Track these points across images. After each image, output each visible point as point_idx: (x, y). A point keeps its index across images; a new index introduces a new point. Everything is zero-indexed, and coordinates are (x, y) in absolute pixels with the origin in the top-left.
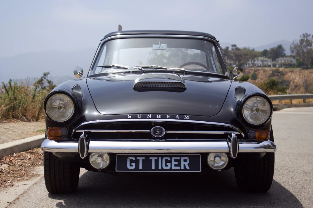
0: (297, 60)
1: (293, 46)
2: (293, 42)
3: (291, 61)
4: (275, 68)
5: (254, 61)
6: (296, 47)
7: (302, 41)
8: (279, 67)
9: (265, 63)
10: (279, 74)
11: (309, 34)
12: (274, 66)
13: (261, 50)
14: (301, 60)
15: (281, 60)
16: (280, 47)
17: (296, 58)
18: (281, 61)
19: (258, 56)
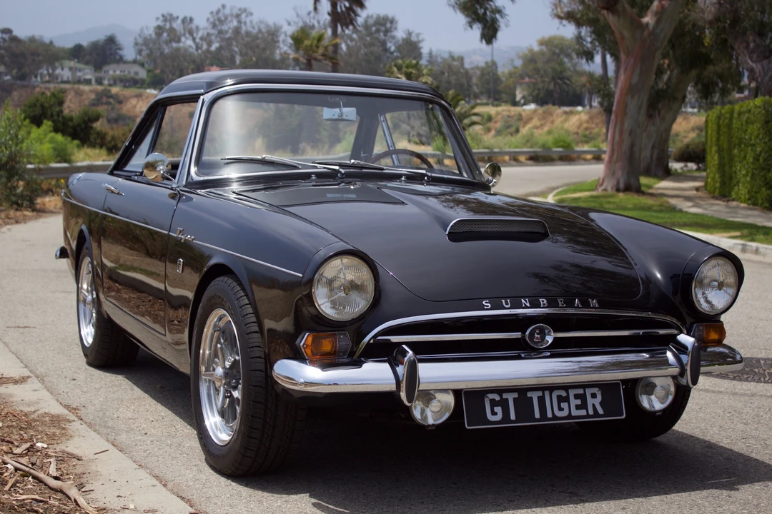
0: (149, 71)
1: (140, 41)
2: (142, 30)
3: (136, 73)
4: (100, 88)
5: (54, 69)
6: (146, 42)
7: (159, 30)
8: (110, 85)
9: (79, 74)
10: (111, 100)
11: (175, 15)
12: (99, 82)
13: (69, 44)
14: (158, 71)
15: (113, 71)
16: (111, 40)
17: (146, 66)
18: (115, 71)
19: (63, 58)
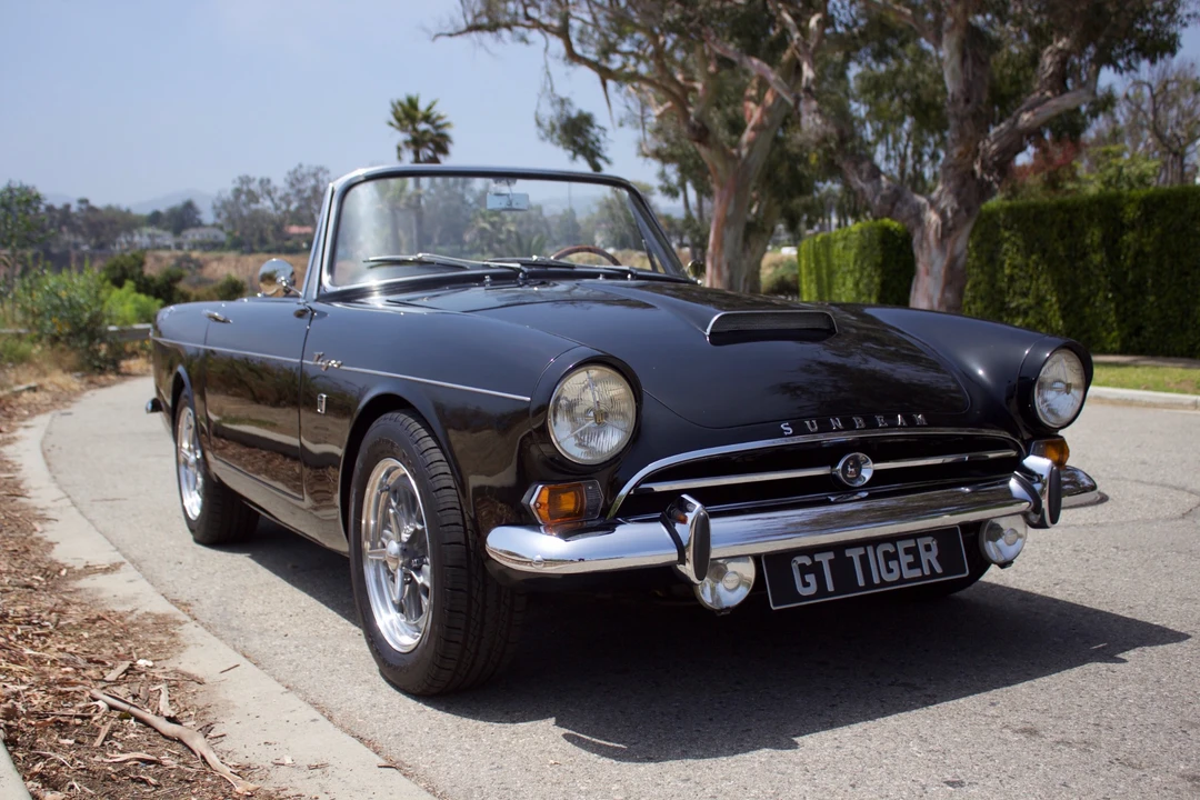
0: (229, 234)
1: (218, 204)
2: (220, 193)
3: (216, 237)
4: (180, 253)
5: (133, 236)
6: (225, 205)
7: (238, 192)
8: (190, 250)
9: (158, 241)
10: (192, 266)
11: (251, 176)
12: (179, 247)
13: (146, 211)
14: (237, 234)
15: (192, 235)
16: (189, 206)
17: (226, 229)
18: (194, 235)
19: (142, 225)
